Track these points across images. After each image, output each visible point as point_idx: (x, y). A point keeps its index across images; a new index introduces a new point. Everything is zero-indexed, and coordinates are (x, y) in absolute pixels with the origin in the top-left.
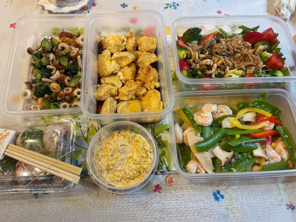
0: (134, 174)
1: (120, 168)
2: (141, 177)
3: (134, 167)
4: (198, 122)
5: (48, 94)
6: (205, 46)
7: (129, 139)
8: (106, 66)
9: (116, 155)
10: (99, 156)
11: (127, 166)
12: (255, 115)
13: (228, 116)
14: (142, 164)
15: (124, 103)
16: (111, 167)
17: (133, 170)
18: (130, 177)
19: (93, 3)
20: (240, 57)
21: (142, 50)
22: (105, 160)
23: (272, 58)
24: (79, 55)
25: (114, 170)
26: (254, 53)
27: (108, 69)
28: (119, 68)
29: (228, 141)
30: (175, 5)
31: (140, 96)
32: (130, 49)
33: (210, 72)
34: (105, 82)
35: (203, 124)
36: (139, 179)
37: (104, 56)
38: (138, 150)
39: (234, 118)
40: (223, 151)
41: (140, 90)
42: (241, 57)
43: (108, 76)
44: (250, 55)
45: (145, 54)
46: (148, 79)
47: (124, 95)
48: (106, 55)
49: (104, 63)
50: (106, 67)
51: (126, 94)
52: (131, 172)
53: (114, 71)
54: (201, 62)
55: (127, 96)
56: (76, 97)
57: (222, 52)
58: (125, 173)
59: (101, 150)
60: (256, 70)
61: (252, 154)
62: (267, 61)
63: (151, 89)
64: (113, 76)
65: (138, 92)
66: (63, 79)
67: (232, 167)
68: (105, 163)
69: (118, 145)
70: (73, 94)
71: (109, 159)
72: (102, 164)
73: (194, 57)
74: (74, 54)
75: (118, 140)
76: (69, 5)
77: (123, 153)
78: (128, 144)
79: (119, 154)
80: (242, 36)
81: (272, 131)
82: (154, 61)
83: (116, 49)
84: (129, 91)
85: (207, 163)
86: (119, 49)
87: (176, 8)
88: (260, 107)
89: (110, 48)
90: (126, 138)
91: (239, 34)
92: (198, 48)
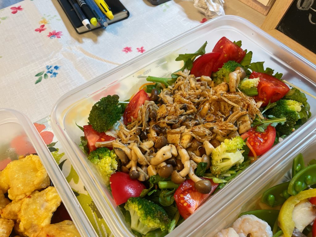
12: (310, 205)
26: (228, 91)
30: (52, 71)
33: (183, 173)
54: (153, 161)
57: (178, 118)
62: (258, 94)
87: (55, 74)
91: (183, 70)
92: (133, 134)
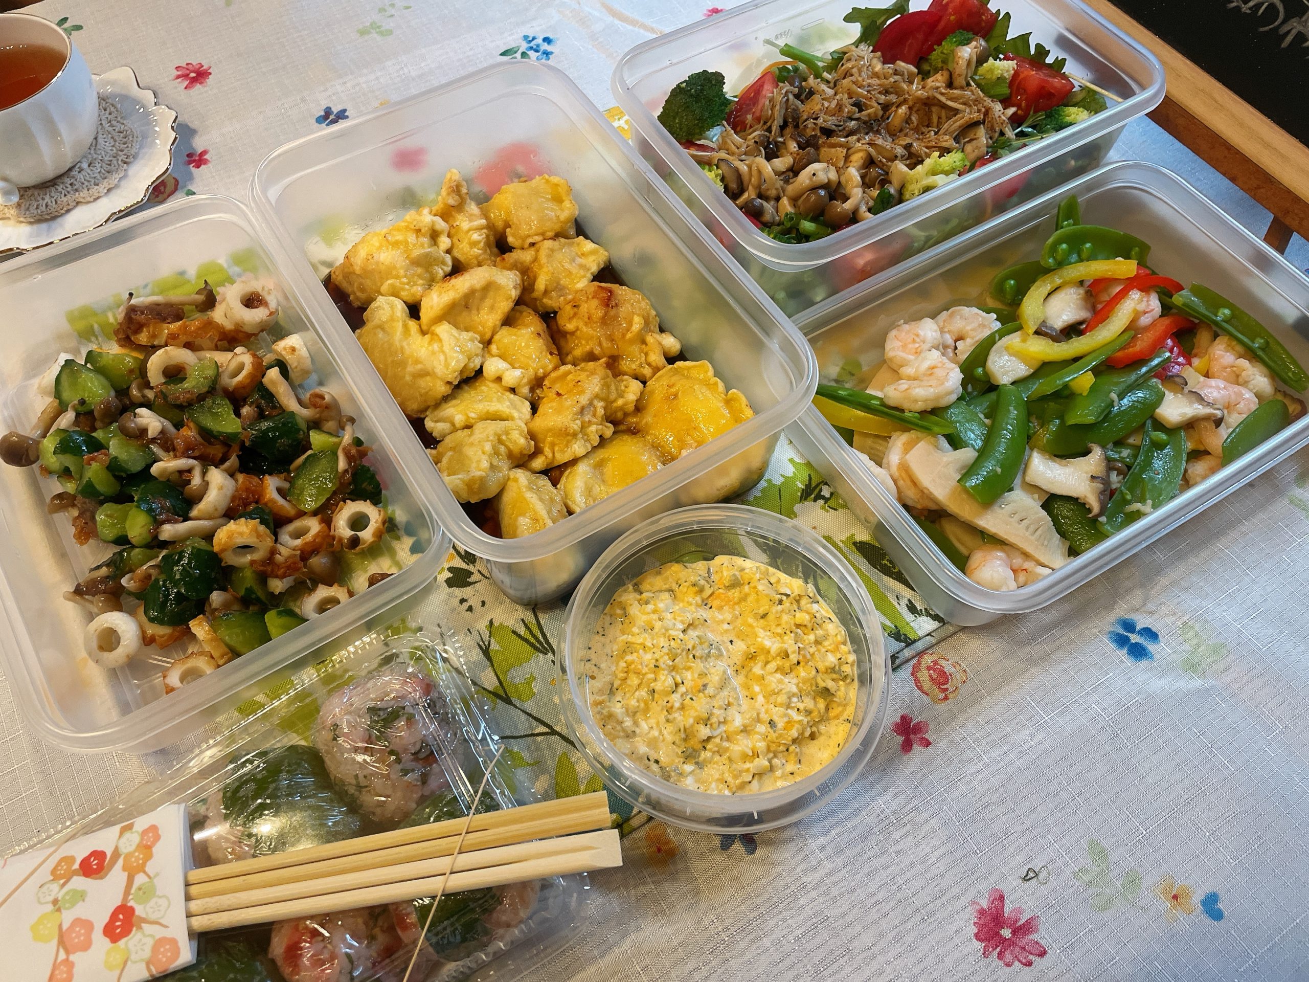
0: (808, 712)
1: (738, 722)
2: (840, 709)
3: (790, 684)
4: (916, 401)
5: (223, 589)
6: (768, 124)
7: (701, 590)
8: (417, 361)
9: (688, 675)
10: (620, 717)
11: (760, 699)
12: (1081, 291)
13: (997, 338)
14: (812, 655)
15: (582, 468)
16: (704, 732)
17: (795, 700)
18: (802, 734)
19: (189, 155)
20: (908, 121)
21: (531, 240)
22: (652, 722)
23: (1022, 76)
24: (270, 367)
25: (717, 740)
26: (950, 85)
27: (436, 363)
28: (481, 346)
29: (1062, 418)
30: (538, 46)
31: (626, 415)
32: (477, 257)
33: (848, 205)
34: (453, 425)
35: (938, 398)
36: (836, 722)
37: (381, 327)
38: (761, 611)
39: (1019, 333)
40: (1064, 462)
41: (617, 389)
42: (913, 118)
43: (446, 399)
44: (942, 94)
45: (552, 250)
46: (624, 335)
47: (568, 434)
48: (392, 319)
49: (403, 353)
50: (419, 367)
51: (576, 426)
52: (789, 711)
53: (465, 367)
54: (790, 189)
55: (580, 436)
56: (355, 542)
57: (845, 122)
58: (771, 723)
59: (612, 691)
60: (991, 138)
61: (1159, 425)
62: (1011, 93)
63: (656, 370)
64: (466, 388)
65: (615, 401)
66: (253, 493)
67: (1129, 503)
68: (661, 732)
69: (672, 633)
70: (334, 538)
71: (672, 707)
72: (653, 743)
73: (754, 180)
74: (244, 373)
75: (655, 617)
76: (89, 199)
77: (709, 655)
78: (704, 613)
79: (699, 666)
80: (871, 48)
81: (1167, 321)
82: (598, 265)
83: (419, 276)
84: (582, 411)
85: (1039, 532)
86: (431, 273)
87: (547, 54)
88: (1079, 256)
89: (392, 285)
90: (678, 594)
91: (857, 44)
92: (751, 143)
